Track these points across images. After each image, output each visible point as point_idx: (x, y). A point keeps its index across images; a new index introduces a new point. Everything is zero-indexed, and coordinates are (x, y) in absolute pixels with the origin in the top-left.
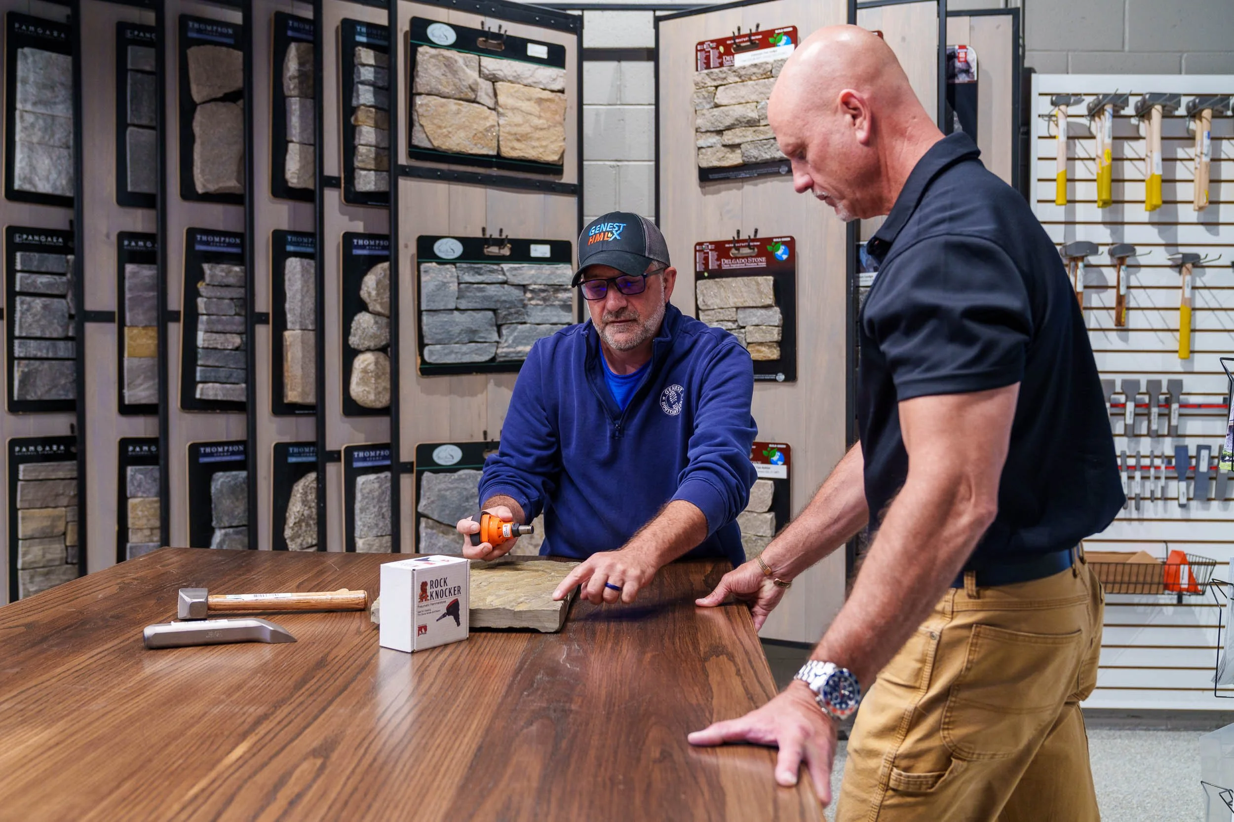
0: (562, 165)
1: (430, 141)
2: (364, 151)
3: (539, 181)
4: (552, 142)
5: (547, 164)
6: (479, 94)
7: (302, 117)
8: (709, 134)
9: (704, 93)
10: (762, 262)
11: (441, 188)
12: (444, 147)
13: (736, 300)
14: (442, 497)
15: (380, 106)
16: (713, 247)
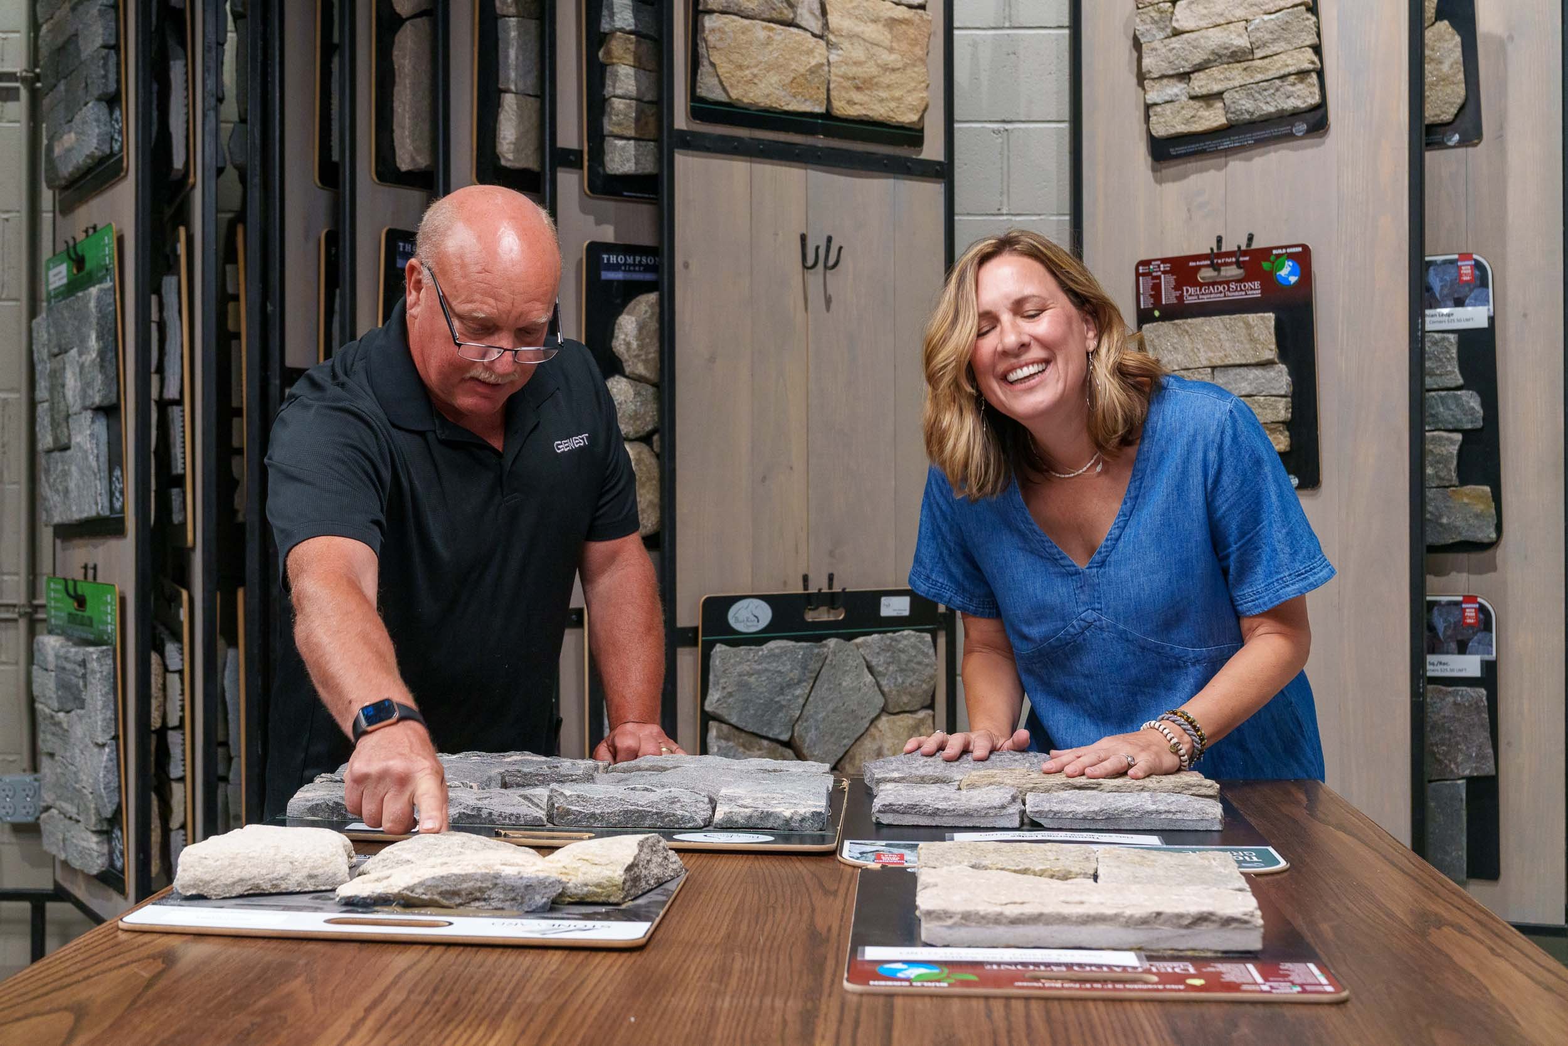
0: (922, 130)
1: (724, 89)
2: (622, 106)
3: (888, 157)
4: (909, 91)
5: (902, 127)
6: (799, 11)
7: (521, 48)
8: (1165, 81)
9: (1153, 14)
10: (1254, 290)
11: (738, 168)
12: (746, 100)
13: (1211, 354)
14: (743, 686)
15: (645, 31)
16: (1168, 267)
